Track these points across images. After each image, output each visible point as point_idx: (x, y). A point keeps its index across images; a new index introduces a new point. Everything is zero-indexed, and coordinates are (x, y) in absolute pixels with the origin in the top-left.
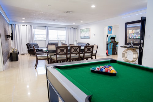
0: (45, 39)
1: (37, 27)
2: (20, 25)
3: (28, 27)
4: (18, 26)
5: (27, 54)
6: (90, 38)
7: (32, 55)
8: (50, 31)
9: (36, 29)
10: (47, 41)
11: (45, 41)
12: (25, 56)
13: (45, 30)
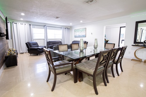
0: (44, 38)
1: (36, 26)
2: (18, 23)
3: (27, 25)
4: (15, 24)
5: (26, 53)
6: (86, 37)
7: (32, 54)
8: (48, 30)
9: (34, 28)
10: (46, 39)
11: (44, 39)
12: (25, 54)
13: (44, 29)
